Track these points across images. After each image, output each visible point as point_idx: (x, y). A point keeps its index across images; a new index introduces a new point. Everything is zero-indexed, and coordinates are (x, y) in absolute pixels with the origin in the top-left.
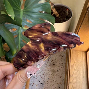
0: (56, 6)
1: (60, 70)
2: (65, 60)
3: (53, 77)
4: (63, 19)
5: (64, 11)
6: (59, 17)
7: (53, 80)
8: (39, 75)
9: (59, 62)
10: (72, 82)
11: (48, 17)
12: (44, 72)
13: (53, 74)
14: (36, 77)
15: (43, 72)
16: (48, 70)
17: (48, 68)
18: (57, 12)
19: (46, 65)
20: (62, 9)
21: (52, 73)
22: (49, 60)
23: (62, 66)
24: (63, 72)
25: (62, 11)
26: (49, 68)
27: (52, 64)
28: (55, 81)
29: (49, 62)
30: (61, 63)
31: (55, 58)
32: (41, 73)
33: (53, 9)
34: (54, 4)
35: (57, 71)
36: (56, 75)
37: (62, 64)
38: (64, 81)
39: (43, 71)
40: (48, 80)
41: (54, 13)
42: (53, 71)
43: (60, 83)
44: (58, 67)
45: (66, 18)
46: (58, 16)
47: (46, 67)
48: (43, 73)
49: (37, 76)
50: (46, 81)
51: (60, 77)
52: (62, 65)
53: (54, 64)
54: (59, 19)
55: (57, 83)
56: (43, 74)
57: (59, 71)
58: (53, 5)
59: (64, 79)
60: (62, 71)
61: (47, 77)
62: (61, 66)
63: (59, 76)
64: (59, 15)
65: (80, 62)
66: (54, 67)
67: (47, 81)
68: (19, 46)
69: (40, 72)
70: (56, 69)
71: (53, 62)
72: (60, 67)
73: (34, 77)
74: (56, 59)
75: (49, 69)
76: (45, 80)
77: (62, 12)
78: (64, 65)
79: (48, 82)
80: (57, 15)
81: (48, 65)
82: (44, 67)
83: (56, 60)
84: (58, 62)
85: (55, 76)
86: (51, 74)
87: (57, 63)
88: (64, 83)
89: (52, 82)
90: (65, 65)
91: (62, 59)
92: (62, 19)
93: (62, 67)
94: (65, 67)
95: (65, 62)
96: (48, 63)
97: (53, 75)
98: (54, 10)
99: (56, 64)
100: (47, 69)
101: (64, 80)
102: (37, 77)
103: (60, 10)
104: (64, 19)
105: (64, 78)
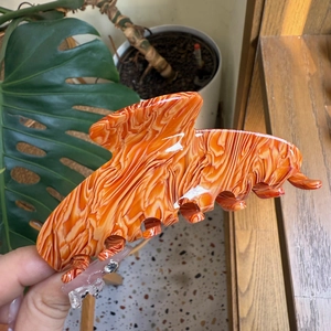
0: (158, 35)
1: (205, 270)
2: (222, 228)
3: (183, 303)
4: (189, 80)
5: (189, 52)
6: (172, 76)
7: (184, 313)
8: (132, 301)
9: (201, 239)
10: (248, 314)
11: (109, 95)
12: (150, 289)
13: (183, 291)
14: (119, 313)
15: (145, 287)
16: (162, 277)
17: (161, 270)
18: (161, 59)
19: (153, 259)
20: (182, 45)
21: (178, 289)
22: (161, 241)
23: (213, 254)
24: (218, 275)
25: (181, 51)
26: (165, 269)
27: (177, 251)
28: (194, 317)
29: (162, 247)
30: (207, 243)
31: (185, 229)
32: (138, 292)
33: (146, 49)
34: (151, 29)
35: (198, 276)
36: (195, 292)
37: (212, 245)
38: (226, 311)
39: (143, 284)
40: (165, 317)
41: (150, 65)
42: (183, 279)
43: (214, 321)
44: (199, 259)
45: (200, 78)
46: (168, 71)
47: (154, 268)
48: (147, 292)
49: (123, 308)
50: (161, 322)
51: (211, 298)
52: (211, 250)
53: (183, 253)
54: (174, 82)
55: (203, 323)
56: (146, 297)
57: (203, 274)
58: (147, 33)
59: (225, 302)
60: (215, 274)
61: (161, 305)
62: (211, 256)
63: (207, 296)
64: (174, 69)
65: (269, 235)
66: (184, 263)
67: (164, 322)
68: (3, 226)
69: (134, 292)
70: (192, 268)
71: (176, 243)
72: (207, 260)
73: (113, 314)
74: (187, 231)
75: (166, 273)
76: (156, 316)
77: (183, 56)
78: (219, 249)
79: (167, 325)
80: (162, 70)
81: (161, 257)
82: (147, 271)
83: (187, 234)
84: (197, 243)
85: (192, 297)
86: (177, 292)
87: (192, 245)
88: (226, 316)
89: (182, 321)
90: (223, 248)
91: (211, 228)
92: (183, 84)
93: (214, 258)
94: (223, 259)
95: (221, 236)
96: (159, 251)
97: (185, 294)
98: (150, 54)
99: (190, 250)
100: (158, 274)
101: (225, 307)
102: (123, 311)
103: (175, 49)
104: (192, 82)
105: (226, 298)
